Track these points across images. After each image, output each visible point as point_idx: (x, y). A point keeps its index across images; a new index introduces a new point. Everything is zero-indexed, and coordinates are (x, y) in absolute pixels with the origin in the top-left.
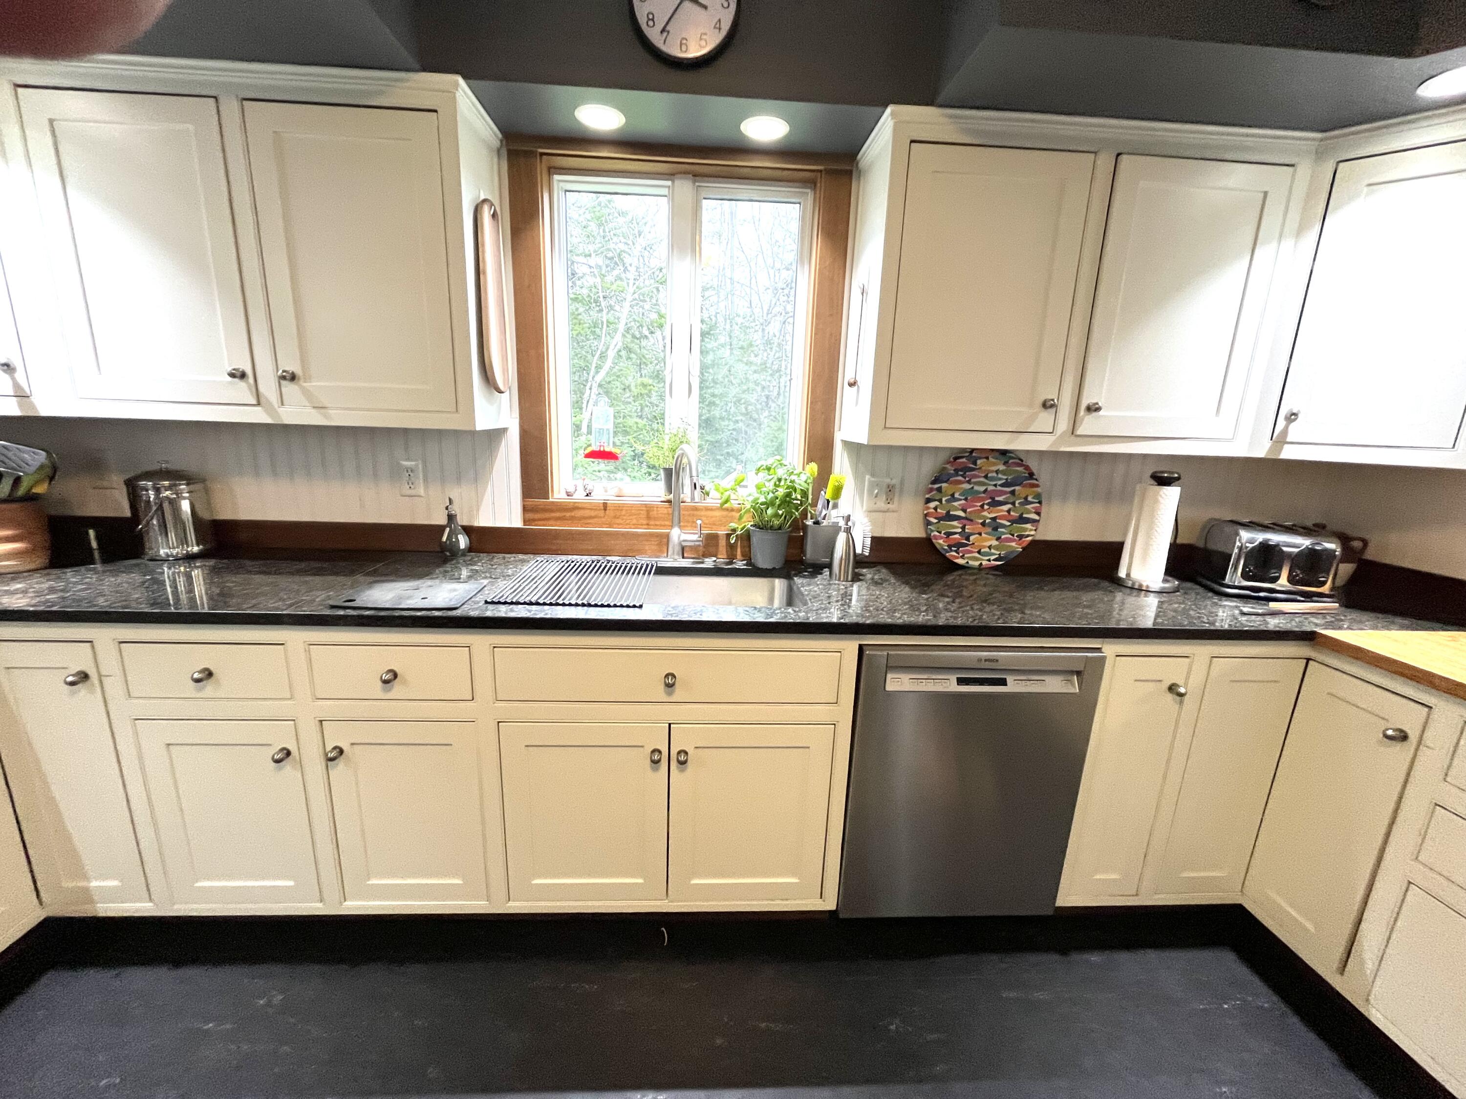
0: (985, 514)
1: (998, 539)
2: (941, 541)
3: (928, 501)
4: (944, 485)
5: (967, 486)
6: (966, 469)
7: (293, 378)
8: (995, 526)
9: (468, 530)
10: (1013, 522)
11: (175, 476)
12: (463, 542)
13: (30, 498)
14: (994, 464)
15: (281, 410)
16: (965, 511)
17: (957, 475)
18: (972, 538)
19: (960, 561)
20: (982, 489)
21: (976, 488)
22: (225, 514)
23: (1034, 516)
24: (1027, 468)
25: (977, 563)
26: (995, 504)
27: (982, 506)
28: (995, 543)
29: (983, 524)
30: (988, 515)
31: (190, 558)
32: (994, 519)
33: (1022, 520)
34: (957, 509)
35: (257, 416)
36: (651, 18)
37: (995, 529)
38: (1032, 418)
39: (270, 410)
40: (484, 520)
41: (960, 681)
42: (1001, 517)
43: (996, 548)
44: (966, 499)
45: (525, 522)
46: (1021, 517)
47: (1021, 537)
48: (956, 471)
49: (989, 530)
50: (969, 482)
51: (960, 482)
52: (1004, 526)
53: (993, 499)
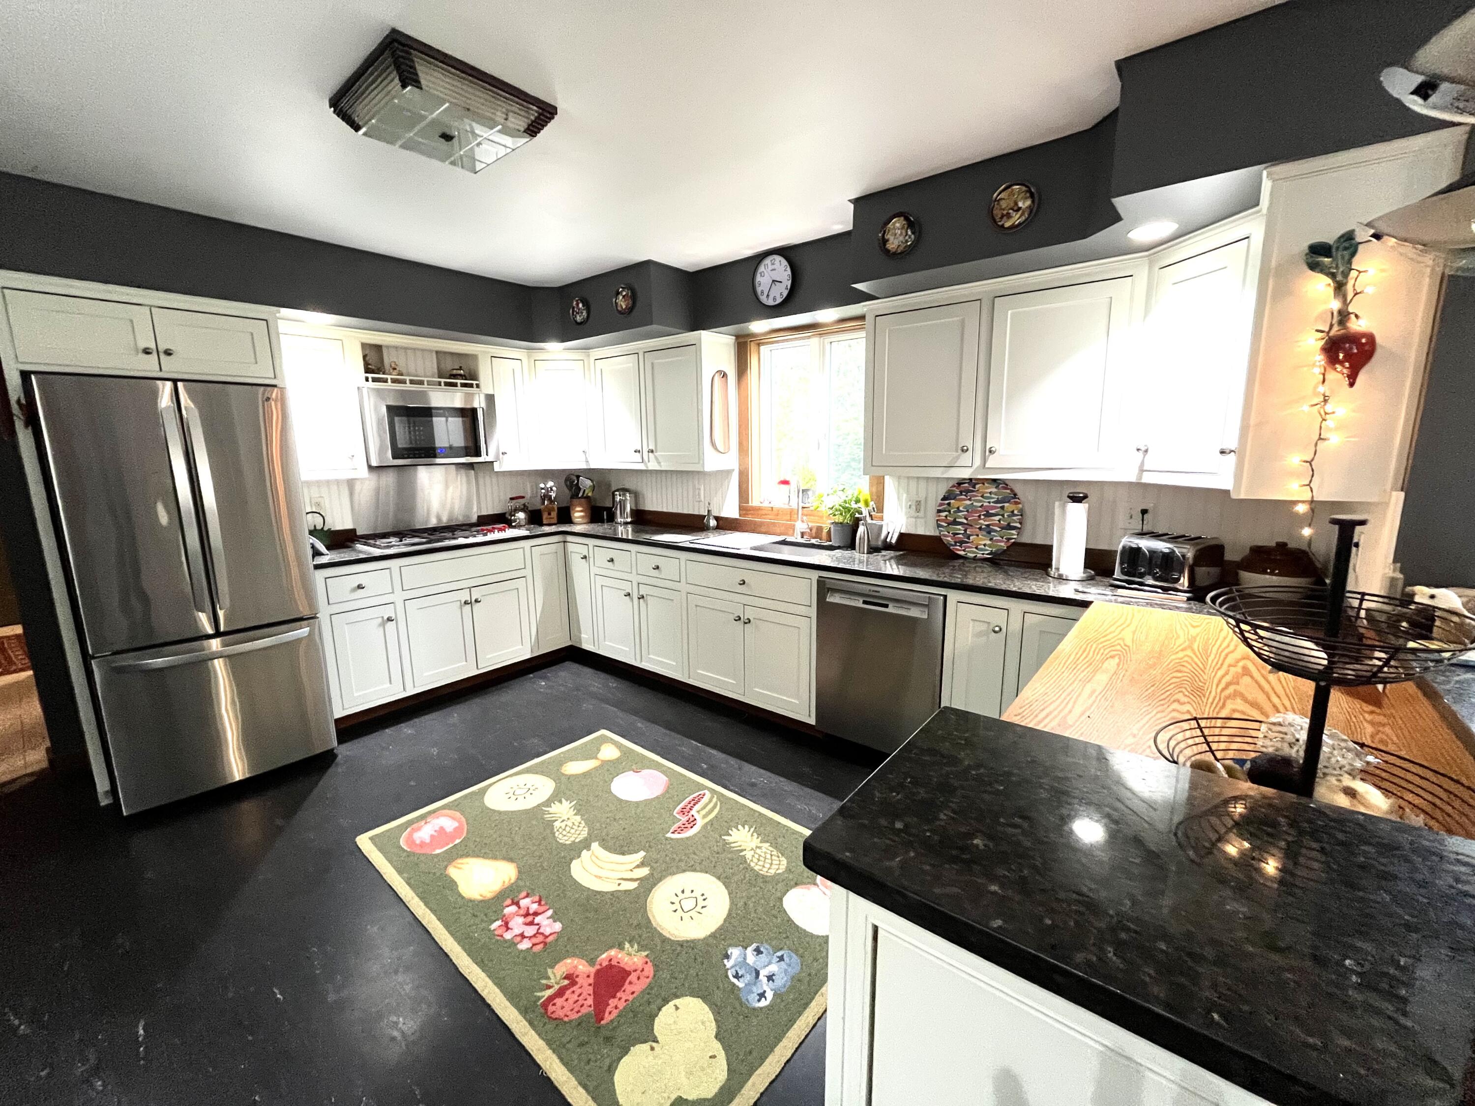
0: (981, 521)
1: (991, 539)
2: (949, 539)
3: (939, 511)
4: (952, 501)
5: (968, 502)
6: (968, 491)
7: (652, 451)
8: (989, 530)
9: (717, 518)
10: (1002, 528)
11: (625, 490)
12: (713, 523)
13: (588, 497)
14: (987, 488)
15: (649, 464)
16: (967, 519)
17: (961, 495)
18: (971, 538)
19: (962, 553)
20: (980, 504)
21: (975, 504)
22: (642, 508)
23: (1018, 525)
24: (1012, 490)
25: (972, 555)
26: (988, 515)
27: (979, 516)
28: (988, 542)
29: (980, 529)
30: (983, 522)
31: (626, 523)
32: (988, 526)
33: (1009, 527)
34: (961, 518)
35: (641, 467)
36: (762, 292)
37: (989, 533)
38: (958, 458)
39: (646, 465)
40: (724, 514)
41: (865, 602)
42: (992, 525)
43: (990, 546)
44: (967, 511)
45: (740, 515)
46: (1009, 524)
47: (1008, 539)
48: (961, 492)
49: (984, 533)
50: (970, 499)
51: (964, 500)
52: (995, 531)
53: (987, 512)
